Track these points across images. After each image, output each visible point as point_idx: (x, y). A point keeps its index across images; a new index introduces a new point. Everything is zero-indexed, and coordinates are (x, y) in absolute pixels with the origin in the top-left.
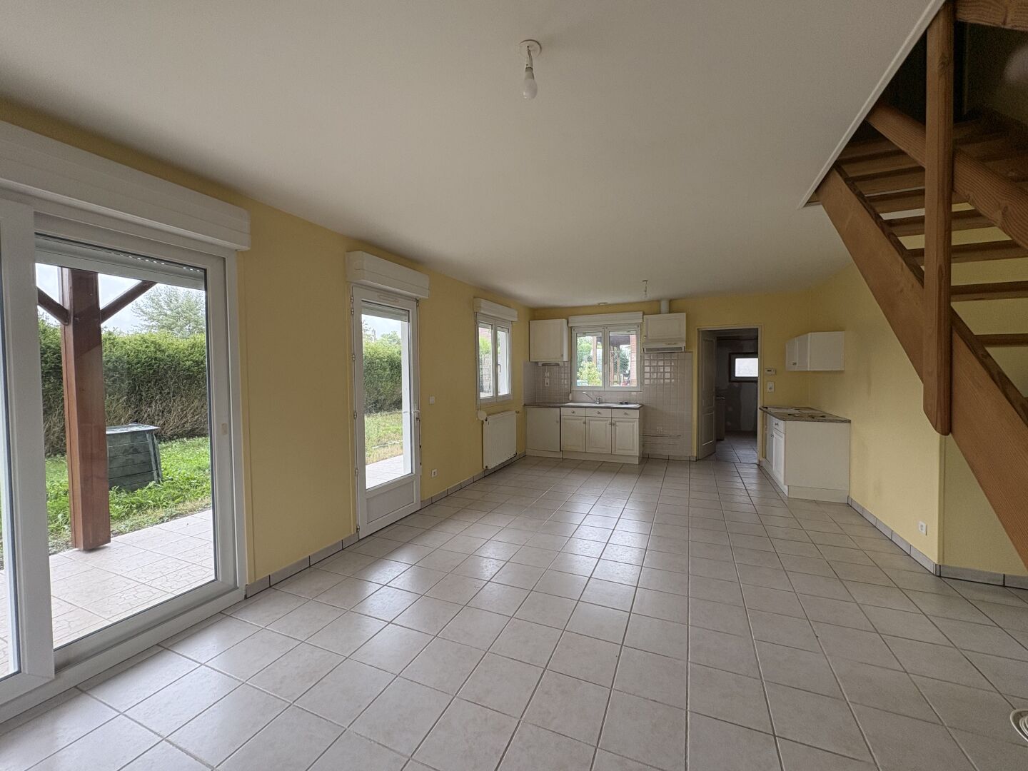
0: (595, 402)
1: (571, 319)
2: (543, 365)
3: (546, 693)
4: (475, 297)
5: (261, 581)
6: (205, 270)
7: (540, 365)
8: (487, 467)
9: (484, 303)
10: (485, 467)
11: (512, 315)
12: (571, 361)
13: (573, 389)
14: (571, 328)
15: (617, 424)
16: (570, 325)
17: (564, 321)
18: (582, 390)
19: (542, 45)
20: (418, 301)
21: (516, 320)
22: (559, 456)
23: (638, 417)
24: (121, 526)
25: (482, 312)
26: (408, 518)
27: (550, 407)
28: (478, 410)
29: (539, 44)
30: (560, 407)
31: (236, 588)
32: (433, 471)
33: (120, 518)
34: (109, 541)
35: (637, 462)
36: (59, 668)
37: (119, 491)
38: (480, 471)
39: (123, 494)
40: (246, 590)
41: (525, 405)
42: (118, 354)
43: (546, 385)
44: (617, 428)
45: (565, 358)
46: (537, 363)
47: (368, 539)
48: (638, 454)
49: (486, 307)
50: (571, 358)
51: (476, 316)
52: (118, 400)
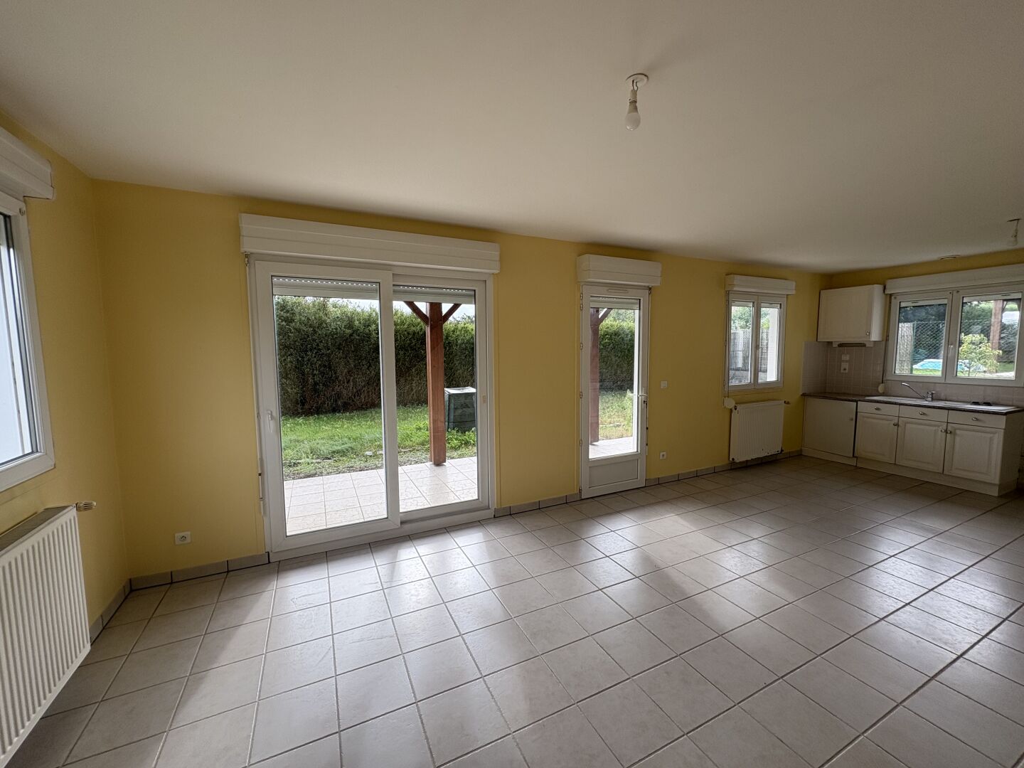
0: (924, 398)
1: (889, 283)
2: (841, 345)
3: (667, 673)
4: (727, 275)
5: (504, 509)
6: (475, 291)
7: (835, 345)
8: (733, 459)
9: (738, 279)
10: (731, 459)
11: (790, 287)
12: (887, 340)
13: (888, 377)
14: (891, 295)
15: (958, 432)
16: (888, 292)
17: (877, 289)
18: (902, 379)
19: (647, 74)
20: (650, 289)
21: (794, 292)
22: (853, 462)
23: (1004, 427)
24: (455, 454)
25: (735, 289)
26: (629, 492)
27: (838, 399)
28: (725, 397)
29: (645, 76)
30: (857, 402)
31: (489, 508)
32: (662, 454)
33: (455, 449)
34: (445, 461)
35: (995, 492)
36: (402, 523)
37: (458, 431)
38: (727, 462)
39: (460, 434)
40: (495, 512)
41: (804, 395)
42: (467, 338)
43: (842, 371)
44: (958, 439)
45: (875, 336)
46: (830, 343)
47: (589, 501)
48: (997, 481)
49: (740, 283)
50: (888, 336)
51: (728, 293)
52: (468, 369)
